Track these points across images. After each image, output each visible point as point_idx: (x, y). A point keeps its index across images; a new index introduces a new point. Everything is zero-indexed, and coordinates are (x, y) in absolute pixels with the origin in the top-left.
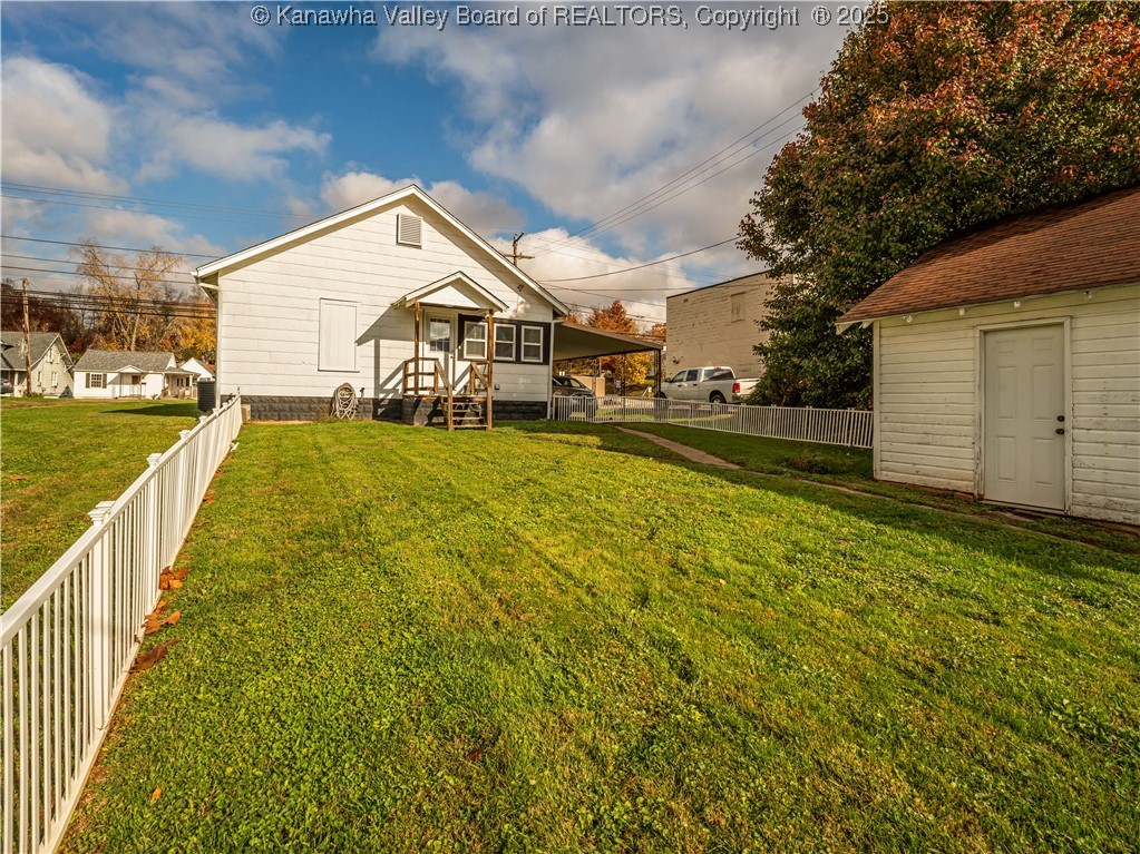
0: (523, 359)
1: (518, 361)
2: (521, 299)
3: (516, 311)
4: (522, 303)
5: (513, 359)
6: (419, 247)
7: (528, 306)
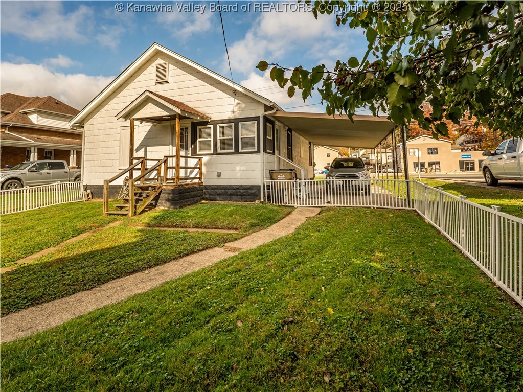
0: (240, 151)
1: (237, 152)
2: (237, 101)
3: (233, 112)
4: (238, 104)
5: (233, 151)
6: (167, 82)
7: (243, 105)
